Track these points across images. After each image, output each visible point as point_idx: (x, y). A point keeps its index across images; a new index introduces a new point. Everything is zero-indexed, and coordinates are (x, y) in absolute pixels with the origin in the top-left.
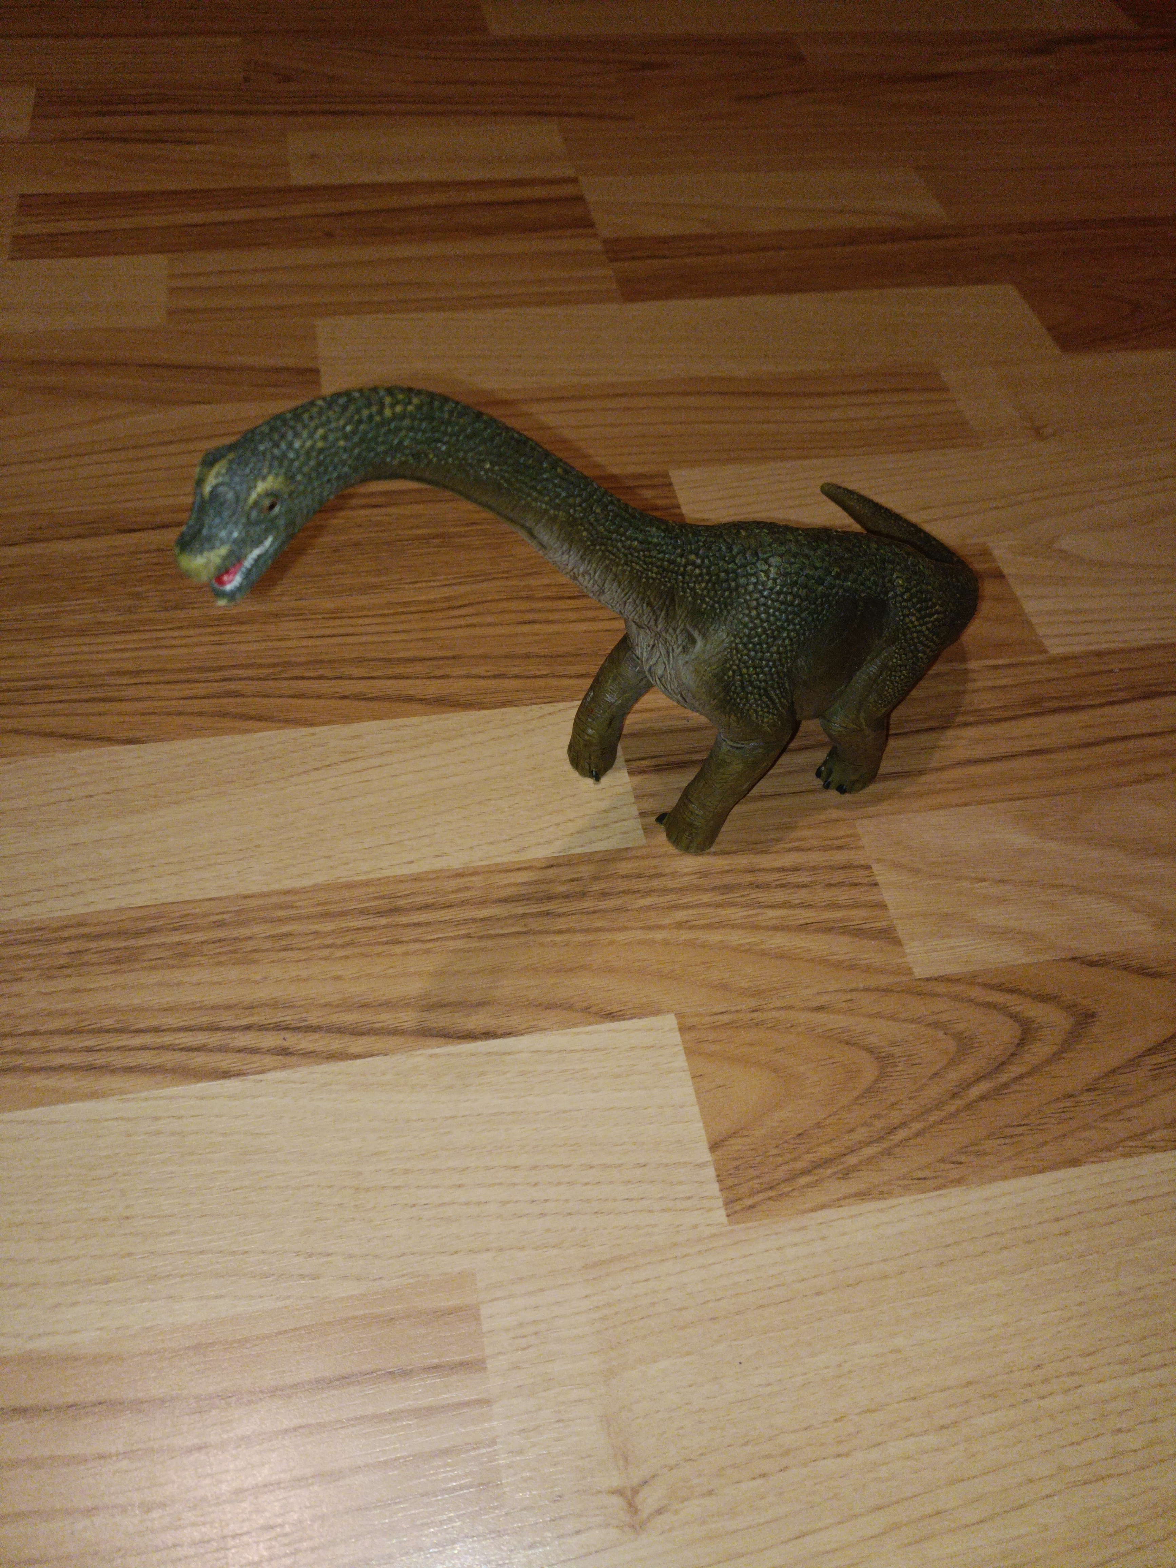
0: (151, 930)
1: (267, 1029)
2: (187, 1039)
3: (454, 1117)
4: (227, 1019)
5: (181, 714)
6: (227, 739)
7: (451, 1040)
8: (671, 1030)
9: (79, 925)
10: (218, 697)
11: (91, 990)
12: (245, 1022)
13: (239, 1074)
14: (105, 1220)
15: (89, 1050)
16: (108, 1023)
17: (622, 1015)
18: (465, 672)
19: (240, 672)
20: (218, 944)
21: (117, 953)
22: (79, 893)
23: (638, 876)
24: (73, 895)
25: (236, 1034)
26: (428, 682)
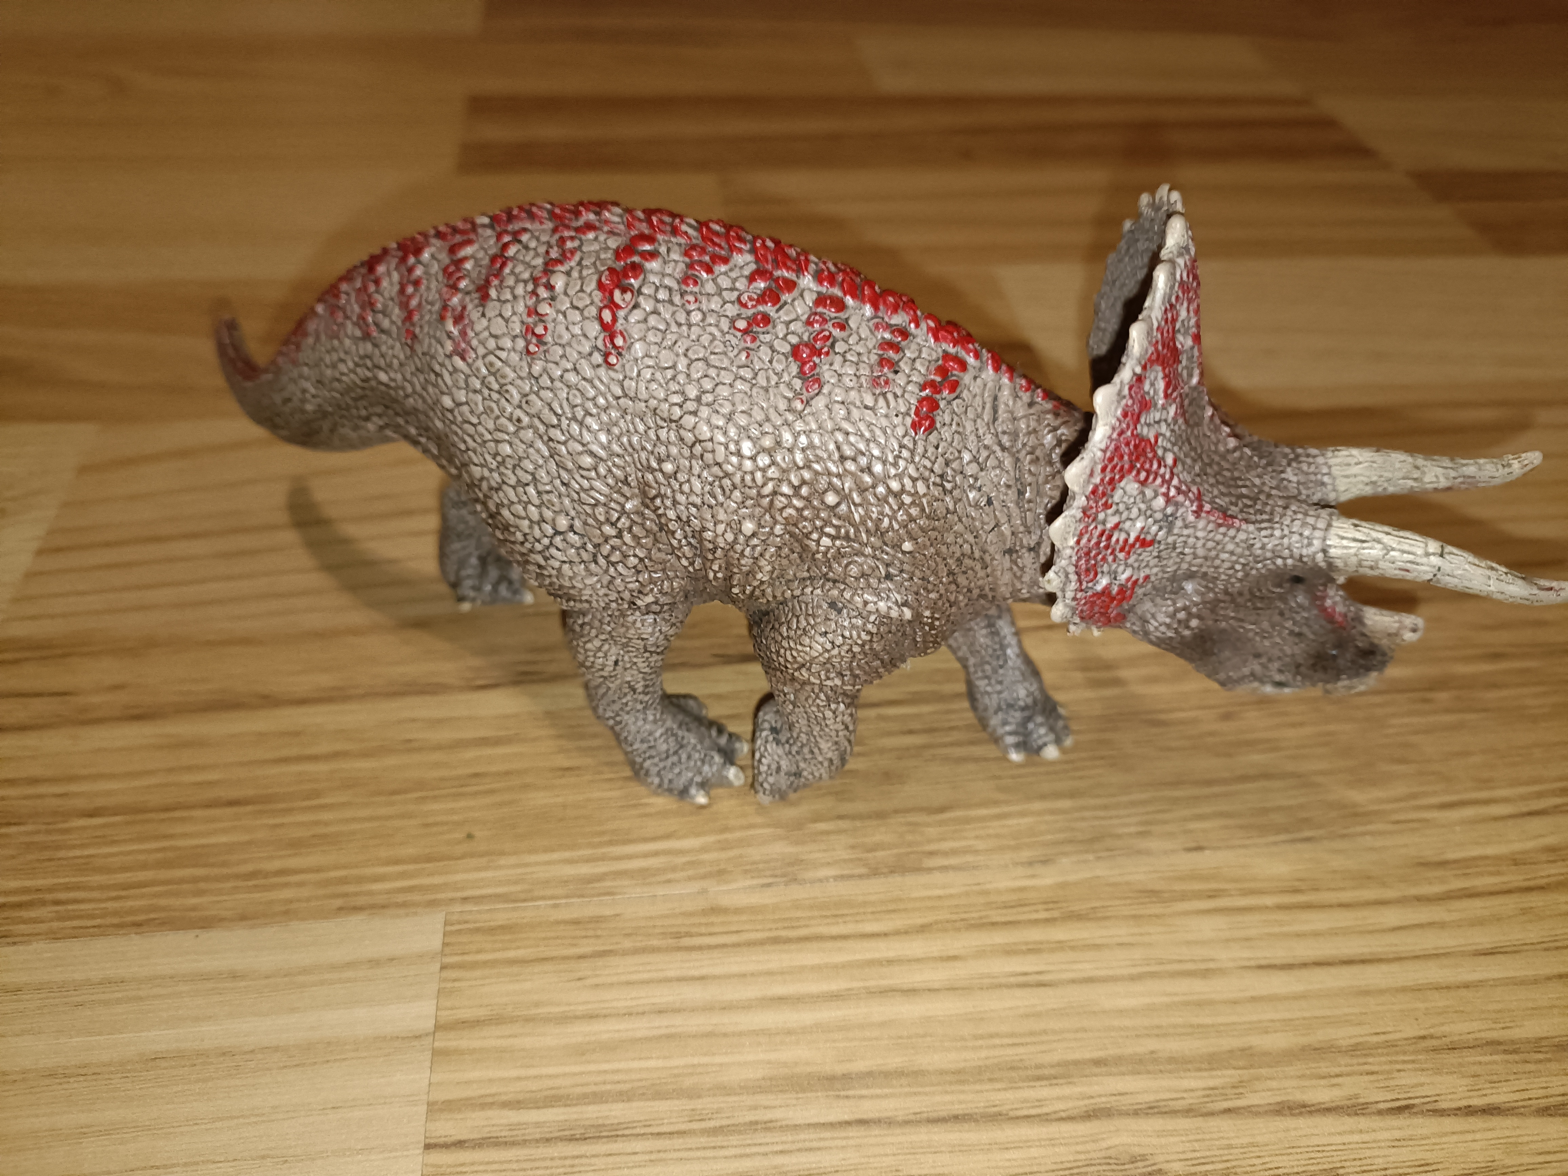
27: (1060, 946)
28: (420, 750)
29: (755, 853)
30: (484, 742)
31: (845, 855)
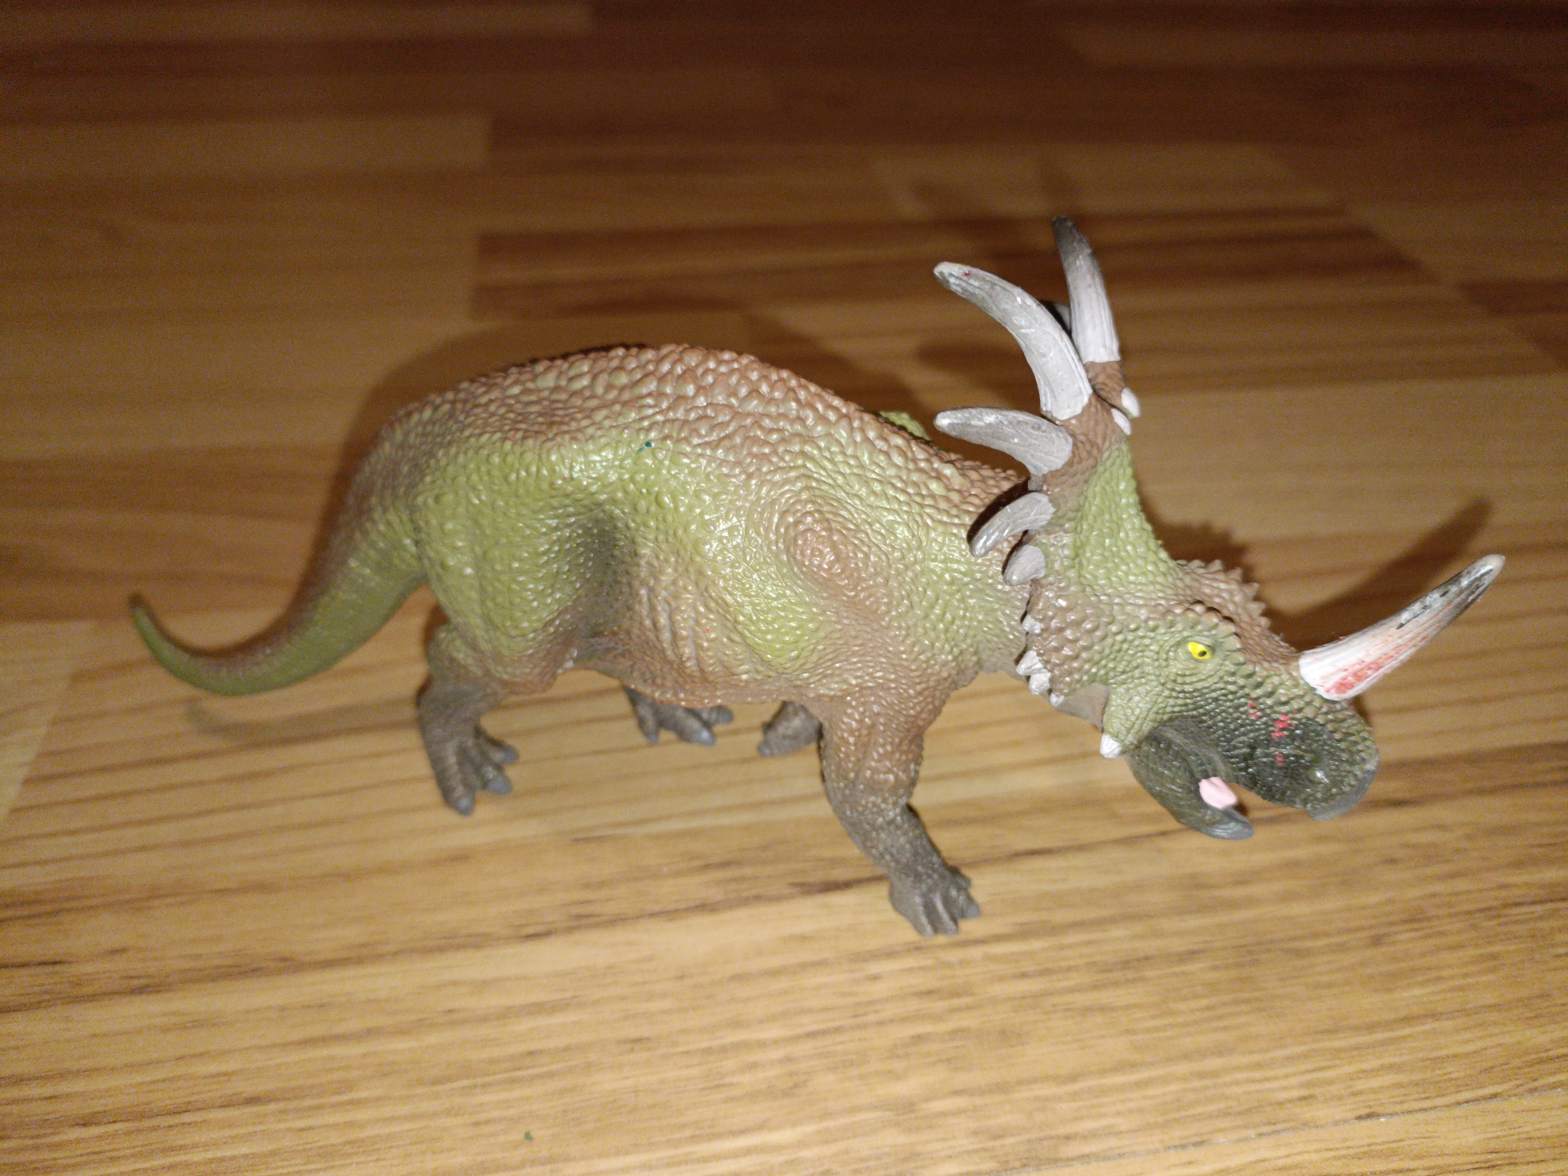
28: (463, 1022)
30: (538, 1009)
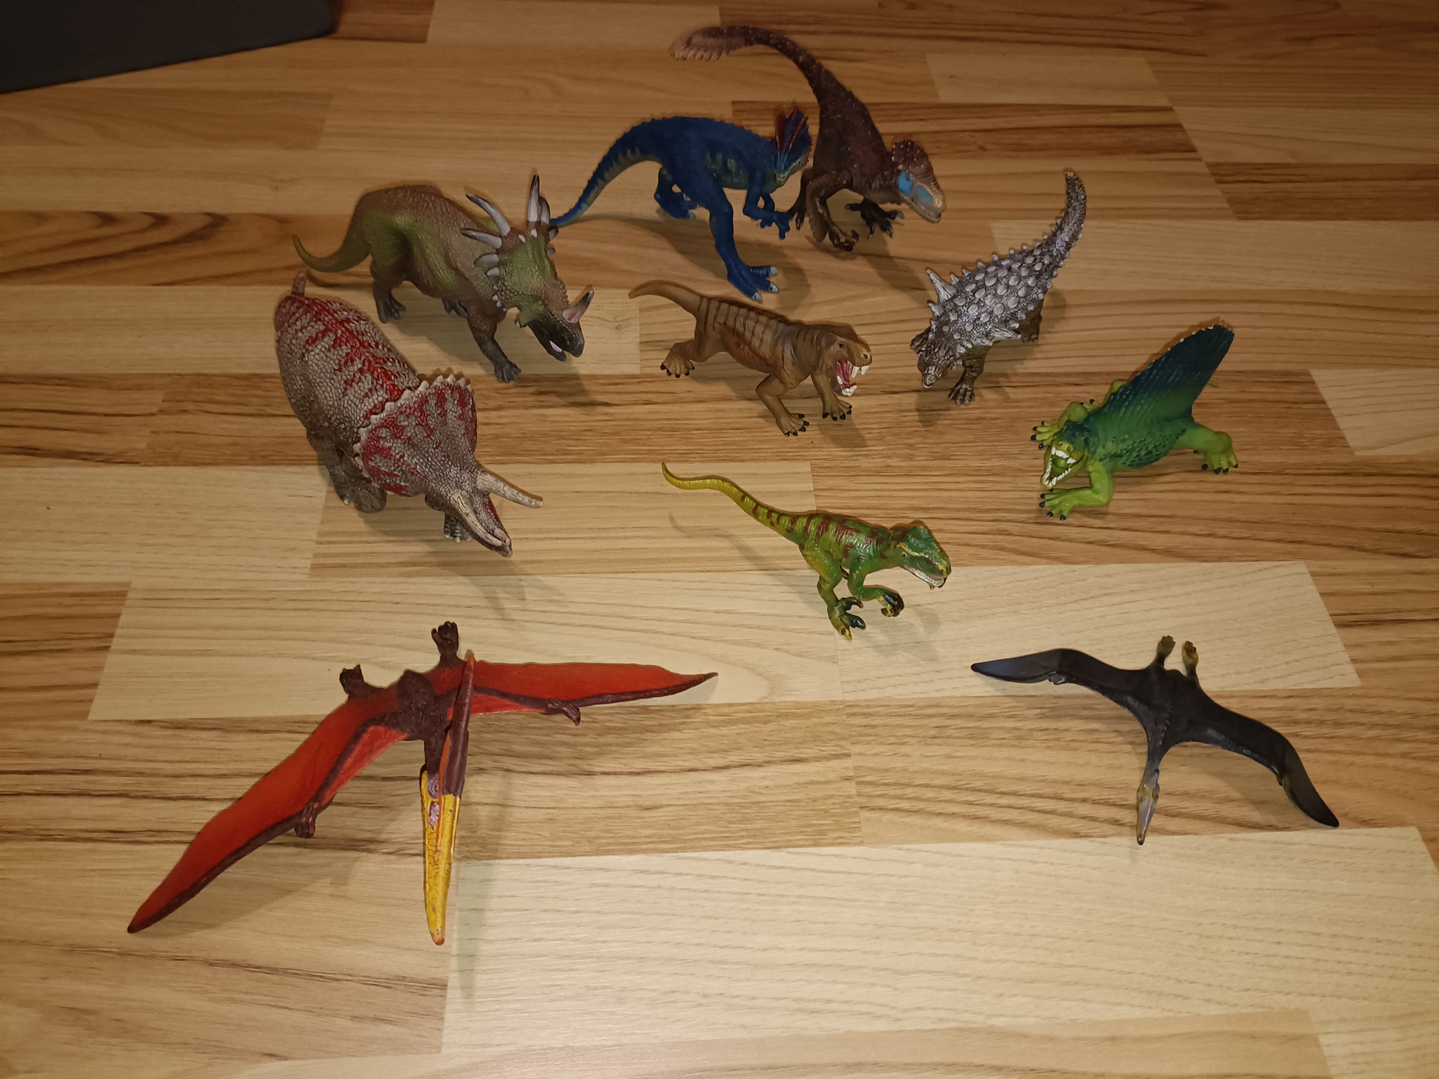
0: (991, 716)
1: (1099, 804)
2: (1040, 804)
3: (1261, 889)
4: (1066, 791)
5: (968, 545)
6: (1009, 569)
7: (1243, 828)
8: (1415, 840)
9: (937, 706)
10: (994, 534)
11: (959, 757)
12: (1082, 795)
13: (1086, 836)
14: (1017, 935)
15: (971, 803)
16: (978, 784)
17: (1375, 823)
18: (1183, 530)
19: (1004, 515)
20: (1044, 733)
21: (970, 731)
22: (931, 681)
23: (1362, 711)
24: (926, 682)
25: (1076, 805)
26: (1154, 536)
27: (990, 482)
29: (898, 452)
31: (927, 454)
